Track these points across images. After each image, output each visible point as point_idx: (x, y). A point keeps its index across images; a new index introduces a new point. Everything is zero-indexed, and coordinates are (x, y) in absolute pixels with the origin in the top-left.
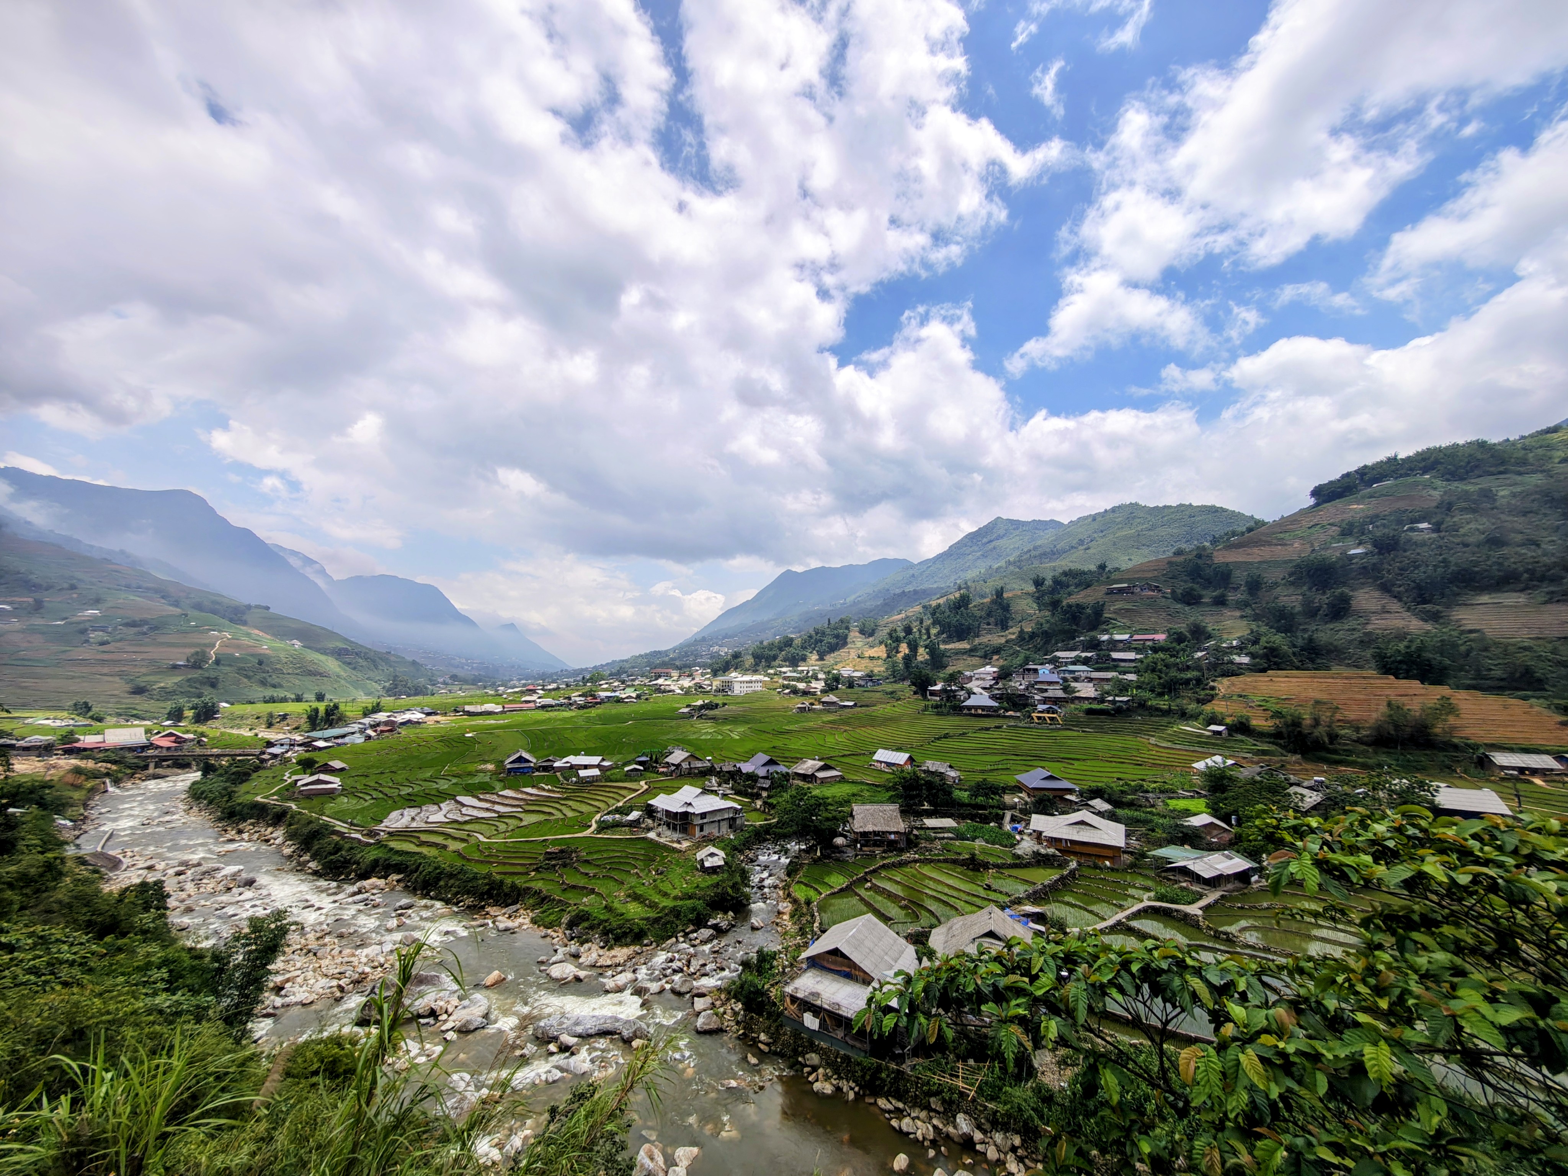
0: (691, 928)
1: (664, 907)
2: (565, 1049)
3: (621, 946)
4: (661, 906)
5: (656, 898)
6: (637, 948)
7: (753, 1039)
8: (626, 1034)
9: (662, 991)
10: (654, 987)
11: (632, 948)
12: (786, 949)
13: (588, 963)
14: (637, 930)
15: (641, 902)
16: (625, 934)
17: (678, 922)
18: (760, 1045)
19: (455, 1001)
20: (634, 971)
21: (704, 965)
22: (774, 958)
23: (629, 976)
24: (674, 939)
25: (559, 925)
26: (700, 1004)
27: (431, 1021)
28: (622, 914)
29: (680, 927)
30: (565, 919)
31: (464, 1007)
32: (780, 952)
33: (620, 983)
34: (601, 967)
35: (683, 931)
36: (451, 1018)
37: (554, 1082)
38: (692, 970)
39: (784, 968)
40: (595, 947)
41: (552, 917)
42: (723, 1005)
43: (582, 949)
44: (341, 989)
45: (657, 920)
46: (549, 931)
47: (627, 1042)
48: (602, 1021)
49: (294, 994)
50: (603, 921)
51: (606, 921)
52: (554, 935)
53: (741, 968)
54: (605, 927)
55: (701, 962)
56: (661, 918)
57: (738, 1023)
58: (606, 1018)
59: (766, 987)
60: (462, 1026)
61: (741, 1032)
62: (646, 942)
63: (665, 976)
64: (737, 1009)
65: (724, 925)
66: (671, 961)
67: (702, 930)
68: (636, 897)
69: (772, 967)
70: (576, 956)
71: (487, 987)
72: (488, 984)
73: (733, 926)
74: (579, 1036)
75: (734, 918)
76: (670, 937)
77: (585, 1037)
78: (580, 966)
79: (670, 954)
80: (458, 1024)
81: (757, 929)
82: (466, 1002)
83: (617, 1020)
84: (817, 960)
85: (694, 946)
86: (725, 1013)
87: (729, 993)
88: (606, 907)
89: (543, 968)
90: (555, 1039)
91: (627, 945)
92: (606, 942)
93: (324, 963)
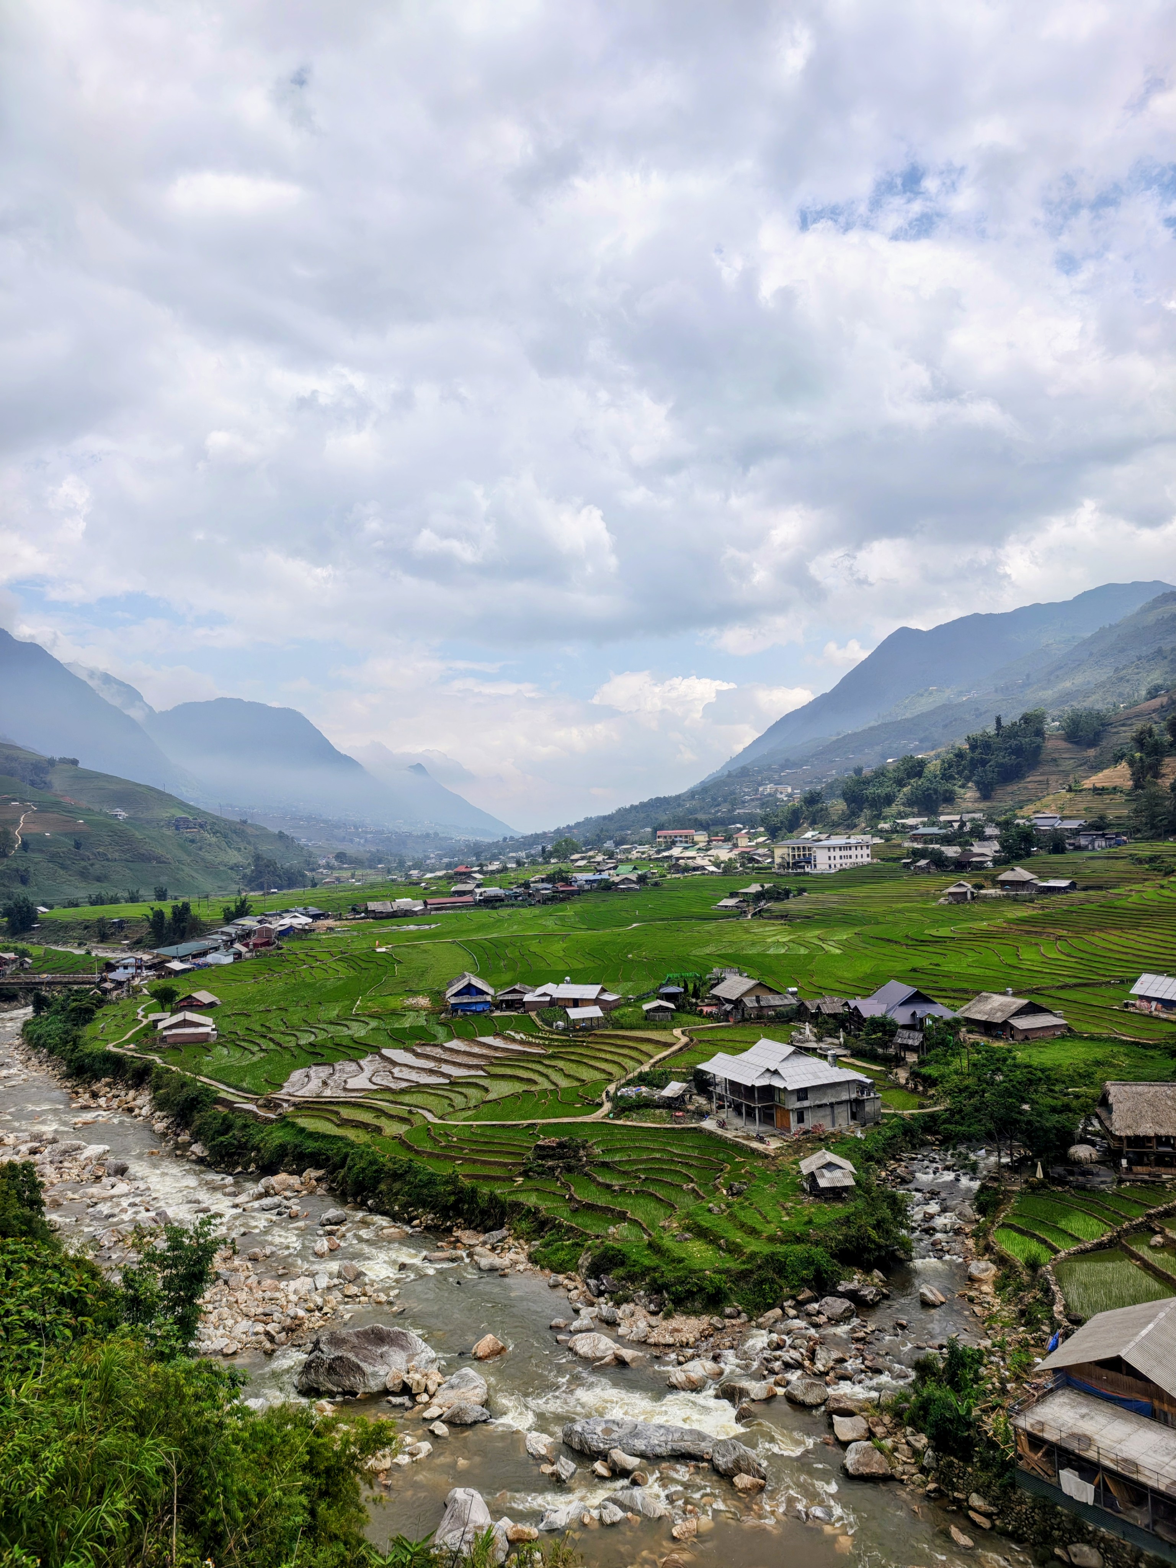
0: (807, 1294)
1: (753, 1256)
2: (618, 1472)
3: (688, 1313)
4: (748, 1250)
5: (738, 1237)
6: (715, 1320)
7: (956, 1501)
8: (722, 1462)
9: (771, 1398)
10: (757, 1389)
11: (705, 1319)
12: (1001, 1346)
13: (633, 1337)
14: (711, 1290)
15: (711, 1242)
16: (690, 1294)
17: (782, 1282)
18: (972, 1514)
19: (438, 1378)
20: (716, 1359)
21: (842, 1361)
22: (980, 1362)
23: (710, 1365)
24: (778, 1311)
25: (577, 1269)
26: (844, 1428)
27: (405, 1400)
28: (681, 1261)
29: (786, 1291)
30: (585, 1260)
31: (452, 1387)
32: (991, 1353)
33: (694, 1376)
34: (656, 1345)
35: (793, 1297)
36: (435, 1401)
37: (613, 1524)
38: (820, 1366)
39: (1003, 1381)
40: (640, 1312)
41: (562, 1255)
42: (889, 1434)
43: (620, 1313)
44: (271, 1338)
45: (744, 1275)
46: (561, 1278)
47: (725, 1476)
48: (677, 1436)
49: (210, 1338)
50: (648, 1270)
51: (655, 1269)
52: (571, 1285)
53: (913, 1375)
54: (654, 1280)
55: (836, 1355)
56: (751, 1272)
57: (923, 1470)
58: (683, 1432)
59: (976, 1412)
60: (453, 1416)
61: (932, 1486)
62: (728, 1310)
63: (772, 1372)
64: (919, 1445)
65: (869, 1293)
66: (779, 1347)
67: (829, 1299)
68: (702, 1233)
69: (977, 1379)
70: (611, 1323)
71: (479, 1359)
72: (480, 1354)
73: (886, 1297)
74: (642, 1455)
75: (886, 1284)
76: (770, 1307)
77: (652, 1459)
78: (619, 1339)
79: (775, 1337)
80: (447, 1413)
81: (933, 1306)
82: (454, 1380)
83: (702, 1437)
84: (1076, 1377)
85: (816, 1326)
86: (895, 1449)
87: (898, 1414)
88: (650, 1246)
89: (561, 1337)
90: (603, 1455)
91: (696, 1313)
92: (661, 1305)
93: (242, 1296)
